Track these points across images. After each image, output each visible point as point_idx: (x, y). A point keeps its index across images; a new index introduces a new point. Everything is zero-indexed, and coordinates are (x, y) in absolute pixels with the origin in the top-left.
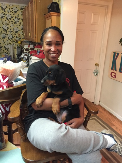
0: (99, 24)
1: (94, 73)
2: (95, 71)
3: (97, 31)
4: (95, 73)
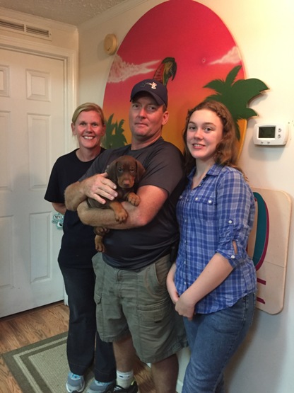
0: (50, 100)
1: (53, 222)
2: (56, 217)
3: (49, 116)
4: (57, 223)
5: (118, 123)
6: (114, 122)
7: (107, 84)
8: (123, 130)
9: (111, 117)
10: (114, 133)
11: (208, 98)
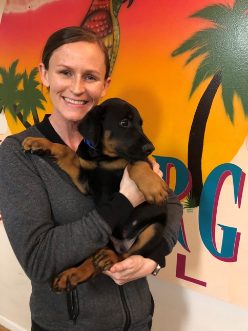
5: (28, 73)
6: (19, 70)
7: (4, 16)
8: (37, 83)
9: (15, 65)
10: (21, 87)
11: (199, 32)
